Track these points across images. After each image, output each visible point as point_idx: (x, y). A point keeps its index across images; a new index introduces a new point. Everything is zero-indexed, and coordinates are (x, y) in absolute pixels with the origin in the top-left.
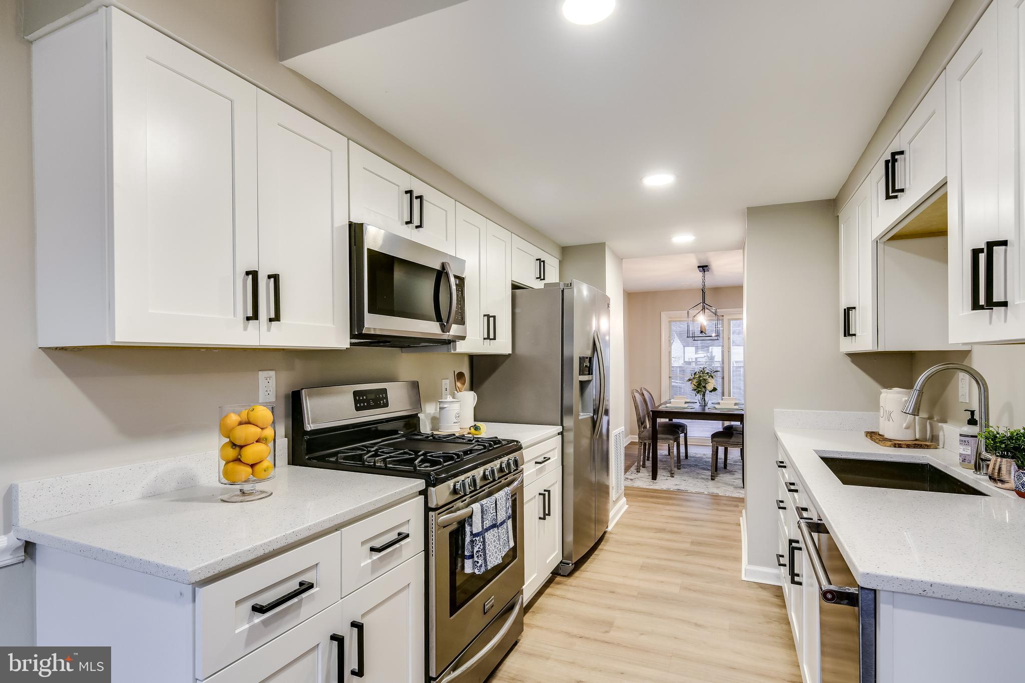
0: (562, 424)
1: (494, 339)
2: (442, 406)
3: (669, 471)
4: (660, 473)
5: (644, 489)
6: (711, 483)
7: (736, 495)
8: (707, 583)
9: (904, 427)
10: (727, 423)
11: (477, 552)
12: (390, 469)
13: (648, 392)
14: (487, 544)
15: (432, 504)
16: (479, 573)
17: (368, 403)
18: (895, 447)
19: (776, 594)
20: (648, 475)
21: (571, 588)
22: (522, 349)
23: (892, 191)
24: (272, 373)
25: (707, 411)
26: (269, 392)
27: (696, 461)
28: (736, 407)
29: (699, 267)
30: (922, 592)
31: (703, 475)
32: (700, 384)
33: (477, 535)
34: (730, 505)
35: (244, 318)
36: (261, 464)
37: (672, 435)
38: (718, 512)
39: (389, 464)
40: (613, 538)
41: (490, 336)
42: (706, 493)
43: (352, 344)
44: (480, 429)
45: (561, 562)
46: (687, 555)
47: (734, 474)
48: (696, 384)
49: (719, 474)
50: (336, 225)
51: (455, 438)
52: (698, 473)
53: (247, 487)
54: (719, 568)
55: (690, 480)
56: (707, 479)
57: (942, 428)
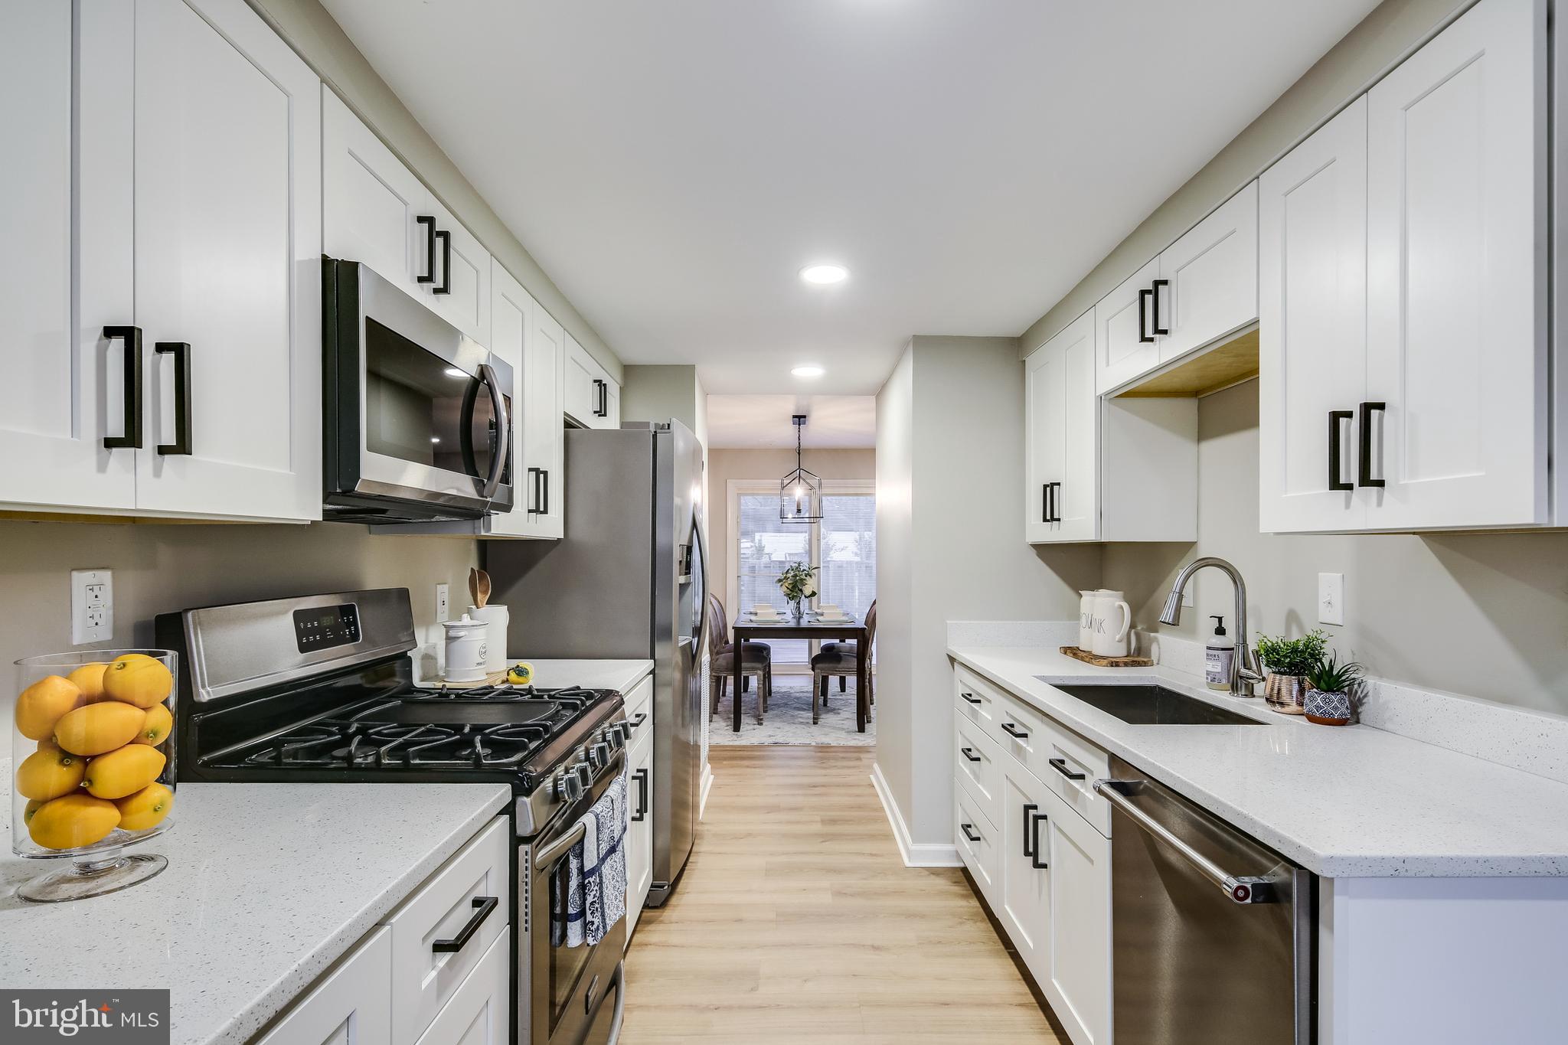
0: (653, 657)
1: (545, 512)
2: (452, 633)
3: (752, 716)
4: (745, 719)
5: (727, 746)
6: (814, 728)
7: (852, 743)
8: (864, 879)
9: (1117, 640)
10: (824, 642)
11: (592, 904)
12: (419, 768)
13: (716, 599)
14: (604, 886)
15: (524, 830)
16: (595, 942)
17: (323, 635)
18: (1112, 666)
19: (954, 880)
20: (725, 724)
21: (673, 927)
22: (580, 533)
23: (1151, 329)
24: (106, 576)
25: (804, 623)
26: (97, 619)
27: (782, 698)
28: (845, 618)
29: (794, 417)
30: (1393, 873)
31: (801, 717)
32: (795, 584)
33: (592, 872)
34: (849, 759)
35: (98, 441)
36: (143, 795)
37: (759, 662)
38: (839, 771)
39: (414, 758)
40: (708, 830)
41: (540, 508)
42: (813, 744)
43: (327, 515)
44: (527, 673)
45: (652, 886)
46: (823, 842)
47: (839, 714)
48: (790, 587)
49: (820, 715)
50: (299, 256)
51: (499, 695)
52: (792, 716)
53: (99, 857)
54: (871, 855)
55: (787, 727)
56: (808, 723)
57: (1156, 639)
